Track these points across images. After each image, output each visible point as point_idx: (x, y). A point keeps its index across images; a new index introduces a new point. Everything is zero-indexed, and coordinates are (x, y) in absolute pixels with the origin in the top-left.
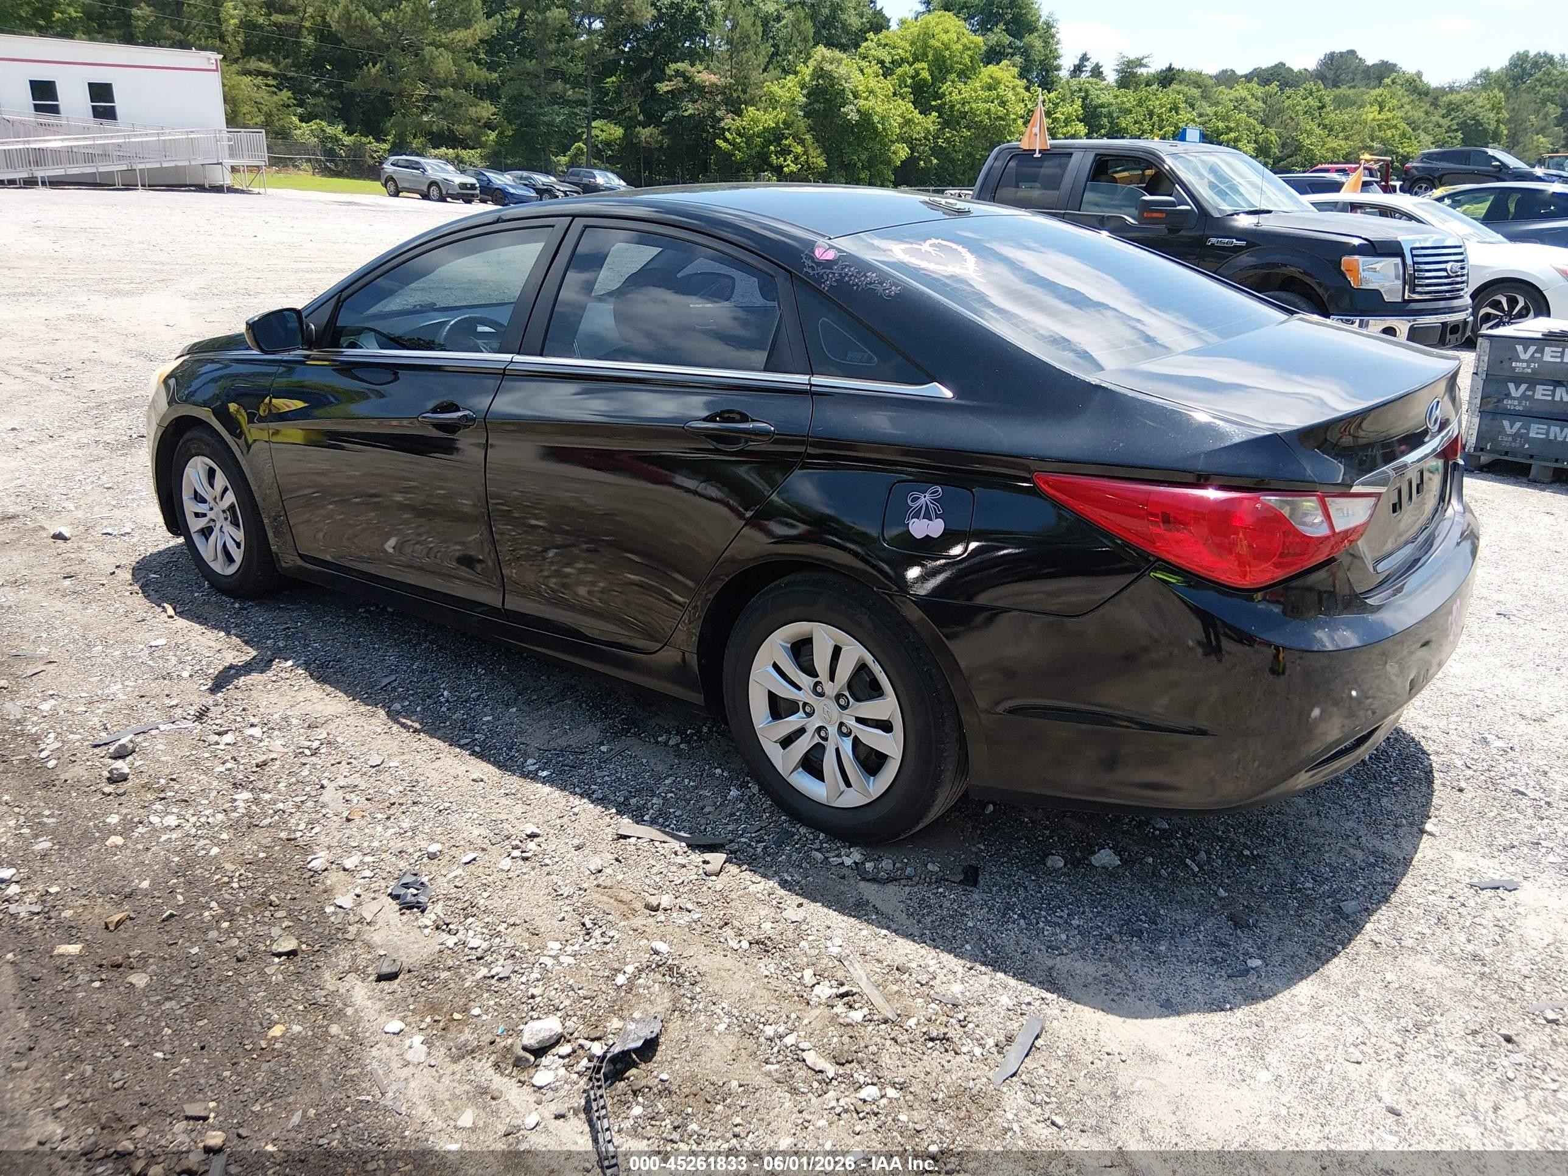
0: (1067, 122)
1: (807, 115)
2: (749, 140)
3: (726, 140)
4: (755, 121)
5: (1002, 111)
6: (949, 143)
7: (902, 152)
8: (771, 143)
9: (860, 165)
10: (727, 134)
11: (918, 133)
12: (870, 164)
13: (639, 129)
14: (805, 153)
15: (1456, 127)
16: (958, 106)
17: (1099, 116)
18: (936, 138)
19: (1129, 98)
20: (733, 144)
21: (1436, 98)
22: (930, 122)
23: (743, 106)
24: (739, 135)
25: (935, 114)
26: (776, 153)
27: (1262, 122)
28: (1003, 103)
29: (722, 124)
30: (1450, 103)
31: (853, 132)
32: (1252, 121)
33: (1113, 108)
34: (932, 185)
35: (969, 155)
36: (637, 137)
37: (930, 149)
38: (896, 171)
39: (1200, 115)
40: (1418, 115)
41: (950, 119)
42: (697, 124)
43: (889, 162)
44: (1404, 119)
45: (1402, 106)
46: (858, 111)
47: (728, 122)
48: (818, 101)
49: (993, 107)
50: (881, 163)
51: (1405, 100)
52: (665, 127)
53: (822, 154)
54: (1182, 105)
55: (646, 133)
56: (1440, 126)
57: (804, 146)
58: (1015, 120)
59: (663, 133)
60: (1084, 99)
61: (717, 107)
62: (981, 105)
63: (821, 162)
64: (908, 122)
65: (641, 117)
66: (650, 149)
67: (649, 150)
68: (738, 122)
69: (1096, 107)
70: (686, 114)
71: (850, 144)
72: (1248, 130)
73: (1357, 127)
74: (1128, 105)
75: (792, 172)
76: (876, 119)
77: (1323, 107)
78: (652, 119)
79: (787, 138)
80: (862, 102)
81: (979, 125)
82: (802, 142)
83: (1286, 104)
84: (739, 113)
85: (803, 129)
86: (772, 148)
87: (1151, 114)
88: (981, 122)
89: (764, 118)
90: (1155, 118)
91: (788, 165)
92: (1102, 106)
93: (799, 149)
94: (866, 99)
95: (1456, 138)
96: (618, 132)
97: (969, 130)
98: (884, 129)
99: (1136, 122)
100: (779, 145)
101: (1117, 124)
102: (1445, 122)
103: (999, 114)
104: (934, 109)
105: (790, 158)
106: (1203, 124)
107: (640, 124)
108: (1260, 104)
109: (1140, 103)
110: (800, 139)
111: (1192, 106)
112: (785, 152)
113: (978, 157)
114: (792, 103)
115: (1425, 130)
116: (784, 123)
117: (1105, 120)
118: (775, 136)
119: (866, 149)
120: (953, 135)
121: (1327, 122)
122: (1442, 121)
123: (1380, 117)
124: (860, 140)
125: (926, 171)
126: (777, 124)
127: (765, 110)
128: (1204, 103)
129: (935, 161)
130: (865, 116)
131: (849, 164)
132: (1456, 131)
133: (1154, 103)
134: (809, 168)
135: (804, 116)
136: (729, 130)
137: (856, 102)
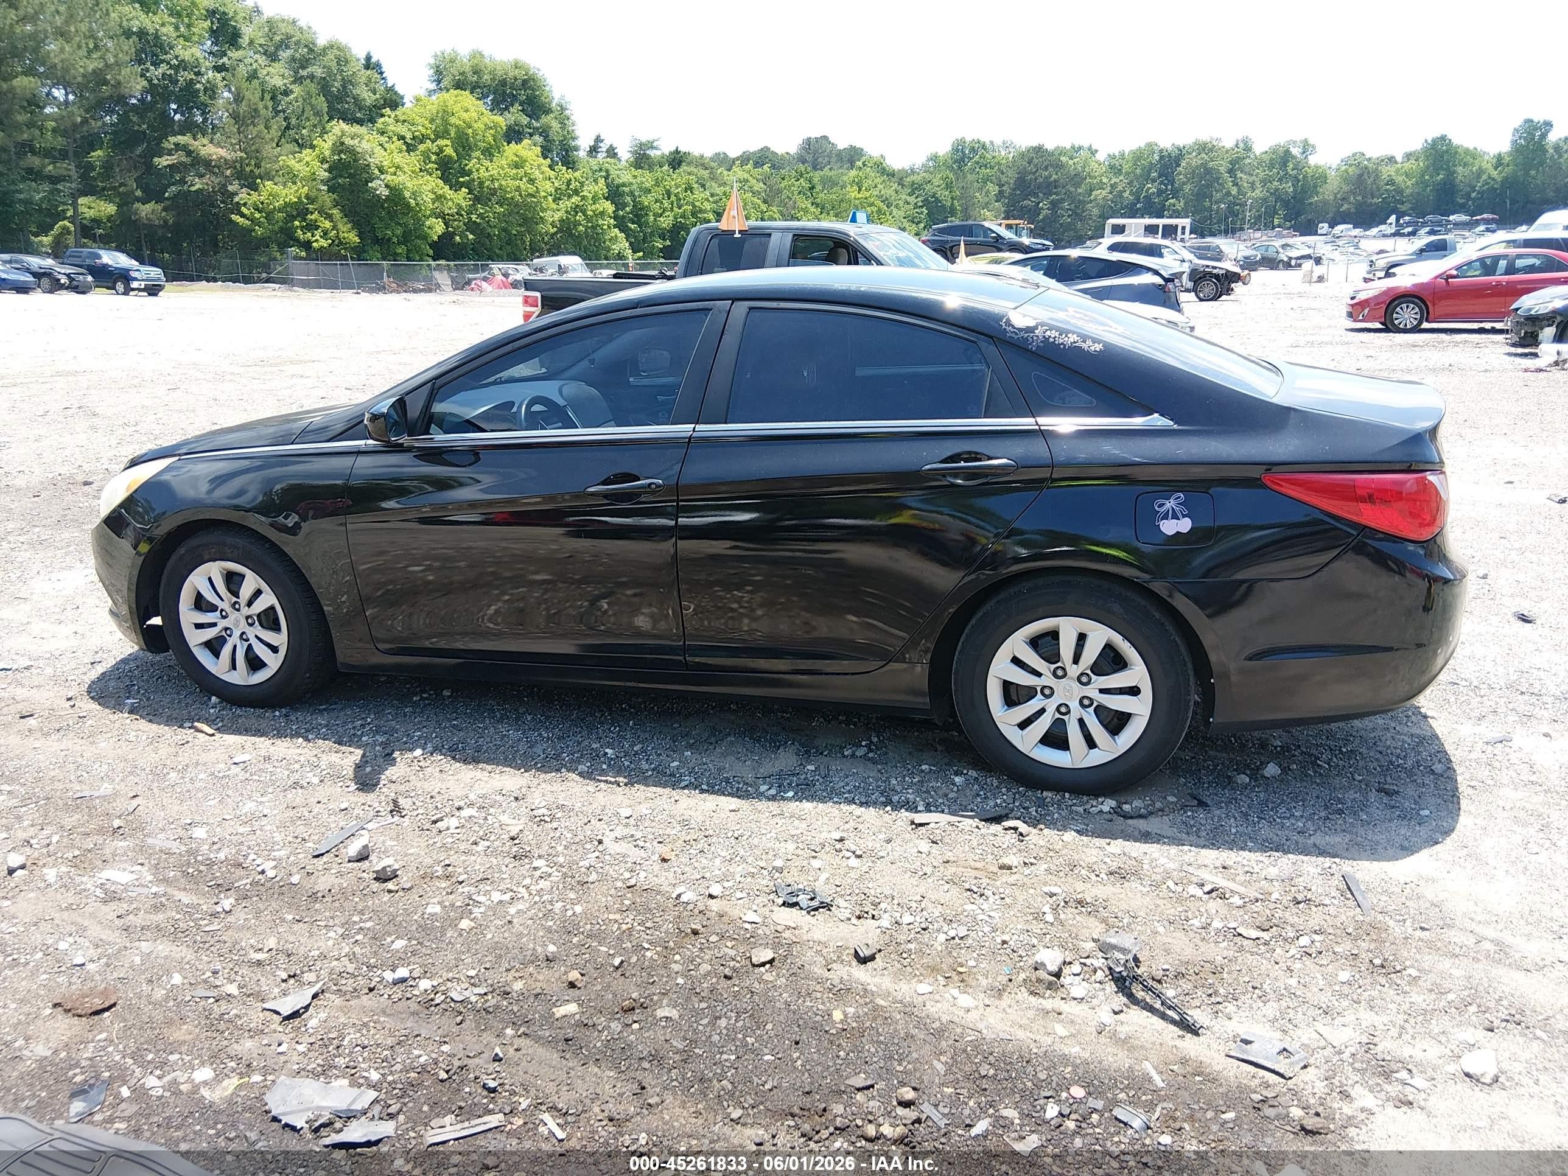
0: (595, 199)
1: (331, 190)
2: (269, 216)
3: (243, 215)
4: (273, 195)
5: (532, 189)
6: (483, 218)
7: (438, 228)
8: (294, 218)
9: (395, 240)
10: (244, 209)
11: (450, 208)
12: (405, 239)
13: (137, 205)
14: (334, 228)
15: (920, 204)
16: (487, 183)
17: (622, 195)
18: (469, 213)
19: (646, 178)
20: (252, 219)
21: (901, 179)
22: (460, 198)
23: (259, 181)
24: (257, 209)
25: (463, 189)
26: (302, 228)
27: (765, 202)
28: (532, 181)
29: (236, 199)
30: (913, 183)
31: (382, 207)
32: (755, 200)
33: (635, 187)
34: (470, 259)
35: (505, 230)
36: (136, 214)
37: (465, 224)
38: (433, 245)
39: (712, 195)
40: (889, 192)
41: (481, 195)
42: (204, 200)
43: (425, 237)
44: (879, 197)
45: (876, 186)
46: (387, 186)
47: (242, 196)
48: (341, 176)
49: (523, 185)
50: (417, 238)
51: (878, 180)
52: (168, 203)
53: (353, 228)
54: (695, 186)
55: (146, 210)
56: (908, 203)
57: (332, 221)
58: (545, 197)
59: (165, 209)
60: (606, 178)
61: (228, 180)
62: (511, 183)
63: (353, 238)
64: (439, 198)
65: (139, 193)
66: (152, 226)
67: (150, 226)
68: (255, 196)
69: (618, 187)
70: (193, 189)
71: (381, 219)
72: (755, 208)
73: (844, 205)
74: (648, 185)
75: (322, 247)
76: (407, 194)
77: (813, 188)
78: (152, 194)
79: (312, 213)
80: (389, 177)
81: (511, 202)
82: (330, 217)
83: (783, 185)
84: (254, 187)
85: (328, 204)
86: (297, 223)
87: (669, 194)
88: (512, 198)
89: (284, 192)
90: (673, 198)
91: (317, 241)
92: (624, 185)
93: (328, 224)
94: (395, 174)
95: (922, 213)
96: (111, 209)
97: (501, 206)
98: (417, 204)
99: (656, 201)
100: (304, 220)
101: (640, 203)
102: (912, 199)
103: (530, 191)
104: (462, 185)
105: (318, 233)
106: (716, 202)
107: (138, 200)
108: (761, 185)
109: (657, 183)
110: (326, 214)
111: (703, 186)
112: (312, 227)
113: (514, 232)
114: (313, 177)
115: (897, 206)
116: (307, 197)
117: (628, 198)
118: (299, 211)
119: (400, 225)
120: (486, 211)
121: (818, 201)
122: (909, 199)
123: (860, 196)
124: (392, 215)
125: (462, 246)
126: (299, 198)
127: (285, 185)
128: (713, 184)
129: (471, 237)
130: (396, 193)
131: (383, 239)
132: (922, 207)
133: (669, 183)
134: (341, 243)
135: (329, 191)
136: (245, 204)
137: (382, 177)
